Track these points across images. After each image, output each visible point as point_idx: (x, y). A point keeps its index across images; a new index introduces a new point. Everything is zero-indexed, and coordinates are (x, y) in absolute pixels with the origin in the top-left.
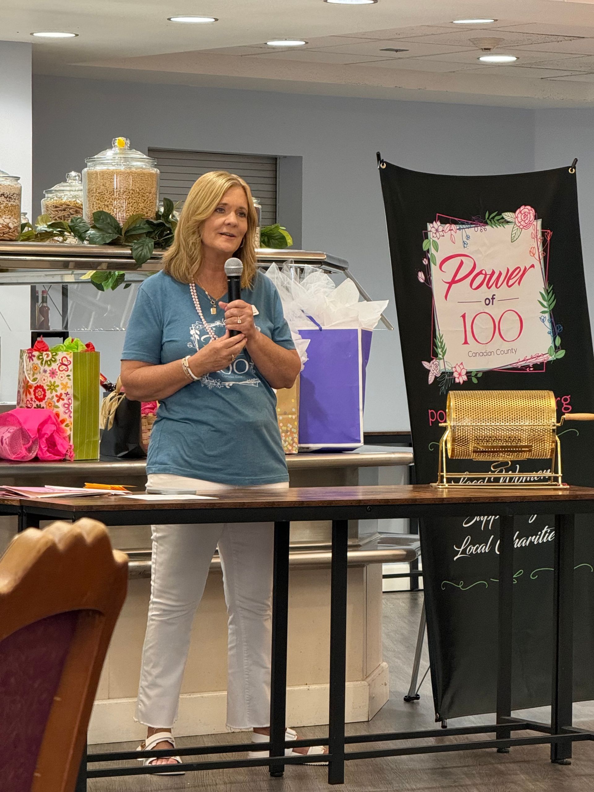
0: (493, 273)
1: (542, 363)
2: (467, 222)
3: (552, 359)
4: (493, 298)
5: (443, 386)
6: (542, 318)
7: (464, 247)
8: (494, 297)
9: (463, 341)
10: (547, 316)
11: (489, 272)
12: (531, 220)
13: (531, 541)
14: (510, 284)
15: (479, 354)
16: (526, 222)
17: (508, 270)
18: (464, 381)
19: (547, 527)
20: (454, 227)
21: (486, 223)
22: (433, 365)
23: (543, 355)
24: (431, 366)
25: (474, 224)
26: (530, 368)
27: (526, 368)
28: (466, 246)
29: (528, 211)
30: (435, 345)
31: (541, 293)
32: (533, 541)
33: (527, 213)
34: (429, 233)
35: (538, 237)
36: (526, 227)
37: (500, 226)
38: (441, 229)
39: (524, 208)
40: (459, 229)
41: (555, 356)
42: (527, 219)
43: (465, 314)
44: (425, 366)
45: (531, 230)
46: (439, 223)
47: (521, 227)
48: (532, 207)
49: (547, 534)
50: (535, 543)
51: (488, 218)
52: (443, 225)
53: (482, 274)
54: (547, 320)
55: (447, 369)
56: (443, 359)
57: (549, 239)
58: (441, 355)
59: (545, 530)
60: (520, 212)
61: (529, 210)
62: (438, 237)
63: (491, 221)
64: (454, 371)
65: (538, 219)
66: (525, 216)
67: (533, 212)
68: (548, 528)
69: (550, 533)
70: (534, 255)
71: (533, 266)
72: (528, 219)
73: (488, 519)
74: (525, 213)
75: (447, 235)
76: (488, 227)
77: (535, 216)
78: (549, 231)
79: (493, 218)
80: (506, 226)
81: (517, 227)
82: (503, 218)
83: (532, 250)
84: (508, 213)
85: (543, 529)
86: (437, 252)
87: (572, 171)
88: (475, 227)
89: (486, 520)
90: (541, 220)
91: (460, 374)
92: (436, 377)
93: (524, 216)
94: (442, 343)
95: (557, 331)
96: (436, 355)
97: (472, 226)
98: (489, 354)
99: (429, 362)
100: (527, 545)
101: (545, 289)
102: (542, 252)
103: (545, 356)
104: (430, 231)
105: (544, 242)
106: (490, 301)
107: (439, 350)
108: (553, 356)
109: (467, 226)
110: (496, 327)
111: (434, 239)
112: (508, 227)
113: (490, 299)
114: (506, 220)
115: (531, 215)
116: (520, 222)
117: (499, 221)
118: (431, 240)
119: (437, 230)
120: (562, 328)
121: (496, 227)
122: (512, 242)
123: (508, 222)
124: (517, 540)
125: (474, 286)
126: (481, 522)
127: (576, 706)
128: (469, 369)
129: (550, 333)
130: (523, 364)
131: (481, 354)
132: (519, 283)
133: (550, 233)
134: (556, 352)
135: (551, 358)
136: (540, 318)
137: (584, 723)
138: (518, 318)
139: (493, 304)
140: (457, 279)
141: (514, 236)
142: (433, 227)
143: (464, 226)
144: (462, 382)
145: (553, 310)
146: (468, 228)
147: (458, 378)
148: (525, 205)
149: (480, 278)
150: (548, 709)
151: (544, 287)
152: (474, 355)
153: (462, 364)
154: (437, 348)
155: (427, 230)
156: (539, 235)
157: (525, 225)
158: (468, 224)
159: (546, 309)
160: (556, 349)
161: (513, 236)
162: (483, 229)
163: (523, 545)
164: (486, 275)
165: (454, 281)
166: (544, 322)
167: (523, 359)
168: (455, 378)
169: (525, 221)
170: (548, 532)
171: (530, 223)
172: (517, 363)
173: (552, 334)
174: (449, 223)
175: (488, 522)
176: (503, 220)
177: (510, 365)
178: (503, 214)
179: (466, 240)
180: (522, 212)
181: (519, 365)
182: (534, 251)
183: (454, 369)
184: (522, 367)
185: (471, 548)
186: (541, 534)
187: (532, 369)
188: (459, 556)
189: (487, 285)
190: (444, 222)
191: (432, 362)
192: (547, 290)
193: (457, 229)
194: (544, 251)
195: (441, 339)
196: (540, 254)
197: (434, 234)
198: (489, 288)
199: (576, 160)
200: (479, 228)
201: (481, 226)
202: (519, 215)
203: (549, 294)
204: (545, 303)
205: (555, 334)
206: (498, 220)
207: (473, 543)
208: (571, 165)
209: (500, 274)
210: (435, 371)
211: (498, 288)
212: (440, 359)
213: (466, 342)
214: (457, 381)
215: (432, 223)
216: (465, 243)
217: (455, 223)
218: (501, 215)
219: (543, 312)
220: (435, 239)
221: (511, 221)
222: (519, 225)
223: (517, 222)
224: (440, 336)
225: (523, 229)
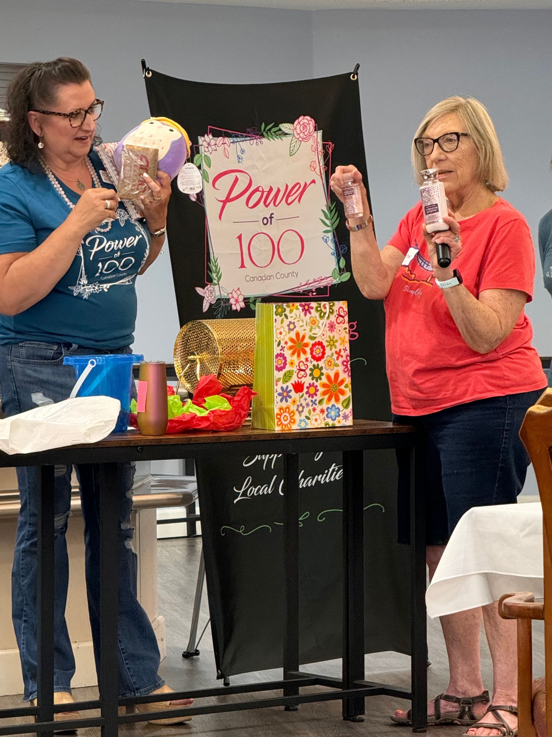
0: (271, 189)
1: (326, 287)
2: (241, 135)
3: (337, 283)
4: (271, 218)
5: (218, 314)
6: (325, 238)
7: (239, 162)
8: (273, 216)
9: (240, 265)
10: (330, 235)
11: (267, 189)
12: (310, 131)
13: (317, 481)
14: (289, 201)
15: (257, 279)
16: (306, 133)
17: (287, 186)
18: (241, 308)
19: (334, 464)
20: (227, 140)
21: (262, 136)
22: (207, 292)
23: (327, 278)
24: (205, 293)
25: (249, 137)
26: (313, 292)
27: (309, 293)
28: (240, 161)
29: (307, 122)
30: (209, 269)
31: (323, 211)
32: (319, 480)
33: (306, 124)
34: (200, 147)
35: (319, 150)
36: (305, 139)
37: (277, 138)
38: (213, 142)
39: (303, 119)
40: (233, 142)
41: (339, 280)
42: (306, 131)
43: (241, 235)
44: (199, 292)
45: (311, 142)
46: (211, 136)
47: (300, 139)
48: (311, 117)
49: (335, 473)
50: (322, 482)
51: (264, 130)
52: (216, 138)
53: (259, 191)
54: (330, 240)
55: (222, 296)
56: (219, 284)
57: (330, 152)
58: (215, 280)
59: (332, 467)
60: (299, 123)
62: (211, 151)
63: (267, 133)
64: (230, 297)
65: (319, 130)
66: (305, 127)
67: (312, 123)
68: (335, 466)
69: (337, 472)
70: (315, 169)
71: (313, 181)
72: (308, 130)
73: (271, 457)
74: (303, 124)
75: (220, 149)
76: (264, 140)
77: (315, 127)
78: (330, 143)
79: (270, 130)
80: (284, 138)
81: (296, 140)
82: (280, 130)
83: (312, 165)
84: (286, 124)
85: (330, 467)
86: (210, 167)
87: (353, 77)
88: (250, 140)
89: (268, 458)
90: (322, 131)
91: (237, 301)
92: (210, 304)
93: (303, 127)
94: (216, 267)
95: (341, 252)
96: (210, 280)
97: (247, 139)
98: (268, 278)
99: (204, 288)
100: (313, 485)
101: (327, 206)
102: (324, 166)
103: (329, 279)
104: (202, 145)
105: (326, 155)
106: (268, 220)
107: (214, 275)
108: (337, 279)
109: (241, 139)
110: (275, 249)
111: (206, 153)
112: (287, 140)
113: (268, 218)
114: (283, 132)
115: (311, 126)
116: (299, 134)
117: (277, 133)
118: (203, 155)
119: (209, 144)
120: (346, 248)
121: (273, 139)
122: (291, 156)
123: (286, 134)
124: (303, 480)
125: (251, 204)
126: (262, 461)
127: (369, 658)
128: (247, 295)
129: (334, 255)
130: (305, 288)
131: (259, 279)
132: (299, 201)
133: (331, 146)
134: (341, 275)
135: (335, 282)
136: (323, 238)
137: (377, 676)
138: (299, 238)
139: (271, 224)
140: (232, 196)
141: (293, 150)
142: (205, 141)
143: (239, 139)
144: (239, 309)
145: (336, 229)
146: (243, 141)
147: (235, 305)
148: (304, 116)
149: (258, 195)
150: (339, 662)
151: (326, 204)
152: (252, 279)
153: (239, 289)
154: (211, 272)
155: (198, 144)
156: (320, 148)
157: (305, 137)
158: (242, 136)
159: (329, 229)
160: (340, 272)
161: (291, 149)
162: (259, 143)
163: (309, 485)
164: (263, 192)
165: (228, 200)
166: (326, 242)
167: (305, 283)
168: (231, 305)
169: (304, 133)
170: (336, 470)
171: (310, 135)
172: (299, 287)
173: (335, 255)
174: (222, 136)
175: (270, 461)
176: (281, 132)
177: (291, 289)
178: (280, 125)
179: (241, 155)
180: (301, 123)
181: (301, 289)
182: (315, 165)
183: (230, 296)
184: (304, 291)
185: (252, 490)
186: (327, 474)
187: (314, 294)
188: (239, 498)
189: (265, 202)
190: (216, 134)
191: (206, 288)
192: (330, 208)
193: (231, 143)
194: (325, 165)
195: (215, 262)
196: (321, 168)
197: (206, 149)
198: (267, 206)
199: (358, 66)
200: (255, 141)
201: (256, 139)
202: (298, 127)
203: (331, 211)
204: (328, 222)
205: (339, 255)
206: (275, 132)
207: (254, 484)
208: (352, 71)
209: (279, 191)
210: (210, 298)
211: (276, 206)
212: (215, 284)
213: (243, 266)
214: (234, 308)
215: (203, 136)
216: (239, 158)
217: (229, 136)
218: (278, 126)
219: (326, 232)
220: (208, 154)
221: (289, 133)
222: (298, 137)
223: (295, 133)
224: (214, 259)
225: (302, 142)
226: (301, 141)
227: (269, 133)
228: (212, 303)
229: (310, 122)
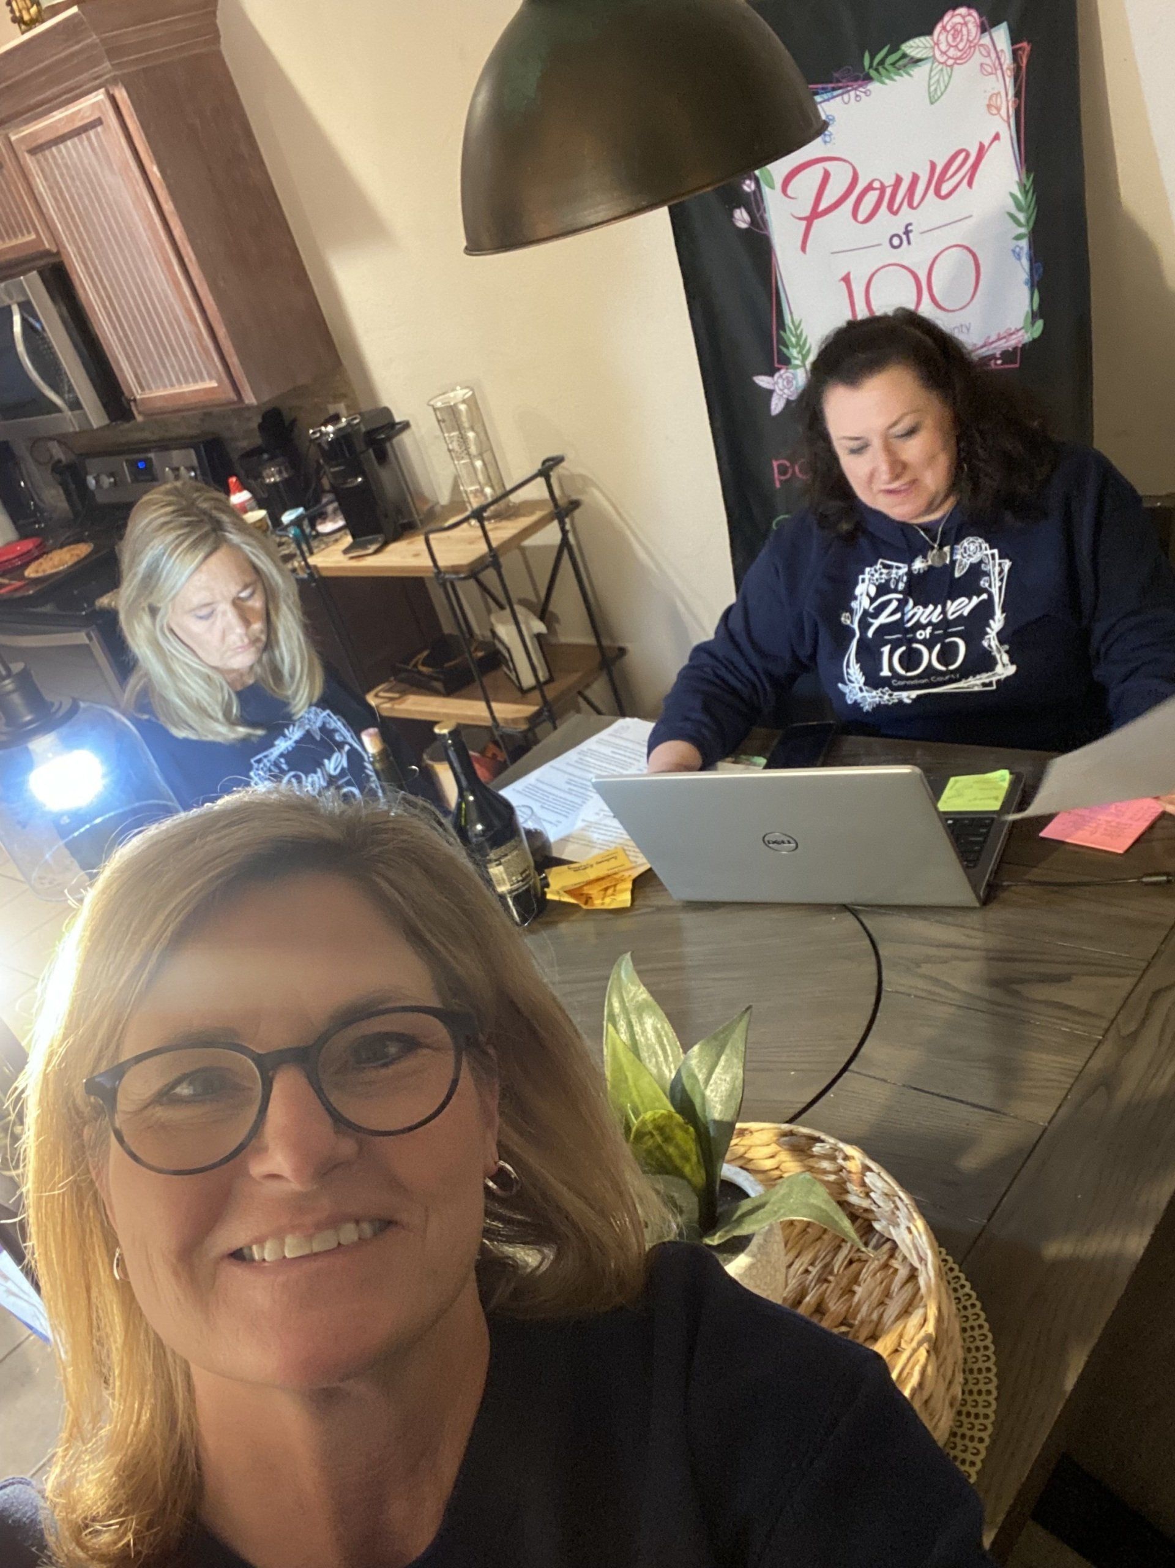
0: (899, 180)
1: (1015, 349)
2: (822, 89)
3: (1028, 340)
4: (907, 232)
6: (1019, 248)
7: (825, 142)
8: (910, 228)
10: (1024, 243)
11: (889, 182)
12: (971, 38)
14: (943, 192)
16: (961, 46)
17: (934, 166)
21: (868, 78)
22: (780, 381)
23: (1017, 331)
24: (776, 384)
25: (840, 88)
26: (997, 359)
27: (990, 360)
28: (828, 139)
29: (962, 21)
30: (783, 342)
31: (1012, 194)
33: (959, 27)
35: (1005, 67)
36: (962, 58)
37: (901, 75)
39: (953, 16)
41: (1031, 335)
42: (962, 40)
43: (849, 273)
44: (761, 384)
45: (979, 59)
47: (950, 62)
48: (969, 6)
51: (871, 66)
53: (874, 189)
54: (1024, 255)
57: (1026, 63)
58: (796, 359)
60: (944, 28)
61: (963, 17)
63: (877, 70)
65: (996, 25)
66: (956, 33)
67: (973, 18)
70: (998, 110)
72: (965, 38)
74: (953, 28)
76: (874, 86)
77: (984, 23)
78: (1025, 45)
79: (882, 62)
80: (915, 71)
81: (940, 66)
82: (904, 56)
83: (993, 102)
84: (916, 40)
90: (1004, 26)
92: (788, 400)
93: (953, 35)
94: (798, 337)
95: (1038, 277)
96: (786, 361)
99: (772, 377)
101: (1020, 184)
103: (1018, 334)
105: (1017, 73)
106: (901, 239)
107: (794, 352)
108: (1028, 334)
109: (825, 96)
110: (925, 287)
112: (920, 72)
113: (901, 233)
114: (912, 58)
115: (971, 26)
116: (944, 53)
117: (897, 65)
121: (892, 79)
122: (932, 103)
123: (917, 61)
125: (862, 215)
129: (1025, 283)
130: (984, 352)
132: (970, 183)
133: (1027, 50)
134: (1034, 325)
135: (1027, 338)
136: (1014, 251)
138: (970, 259)
139: (908, 243)
140: (821, 208)
141: (936, 90)
145: (1035, 228)
146: (828, 100)
148: (954, 9)
149: (873, 196)
151: (1018, 181)
154: (787, 347)
156: (1007, 61)
157: (959, 54)
158: (825, 90)
159: (1022, 230)
160: (1033, 317)
161: (932, 88)
162: (862, 95)
164: (883, 188)
165: (816, 214)
166: (1019, 260)
167: (982, 344)
169: (956, 46)
171: (972, 46)
173: (1029, 284)
176: (906, 59)
178: (903, 47)
180: (948, 28)
182: (999, 102)
187: (999, 362)
189: (890, 206)
191: (778, 375)
192: (1024, 186)
195: (796, 328)
198: (895, 213)
200: (852, 93)
201: (856, 89)
202: (943, 38)
203: (1027, 192)
204: (1020, 217)
205: (1033, 284)
206: (893, 64)
209: (916, 179)
210: (786, 391)
211: (915, 209)
212: (797, 367)
218: (898, 49)
219: (1018, 238)
221: (924, 56)
222: (942, 59)
223: (938, 54)
224: (793, 322)
225: (956, 66)
226: (951, 66)
227: (881, 69)
228: (792, 398)
229: (968, 18)
